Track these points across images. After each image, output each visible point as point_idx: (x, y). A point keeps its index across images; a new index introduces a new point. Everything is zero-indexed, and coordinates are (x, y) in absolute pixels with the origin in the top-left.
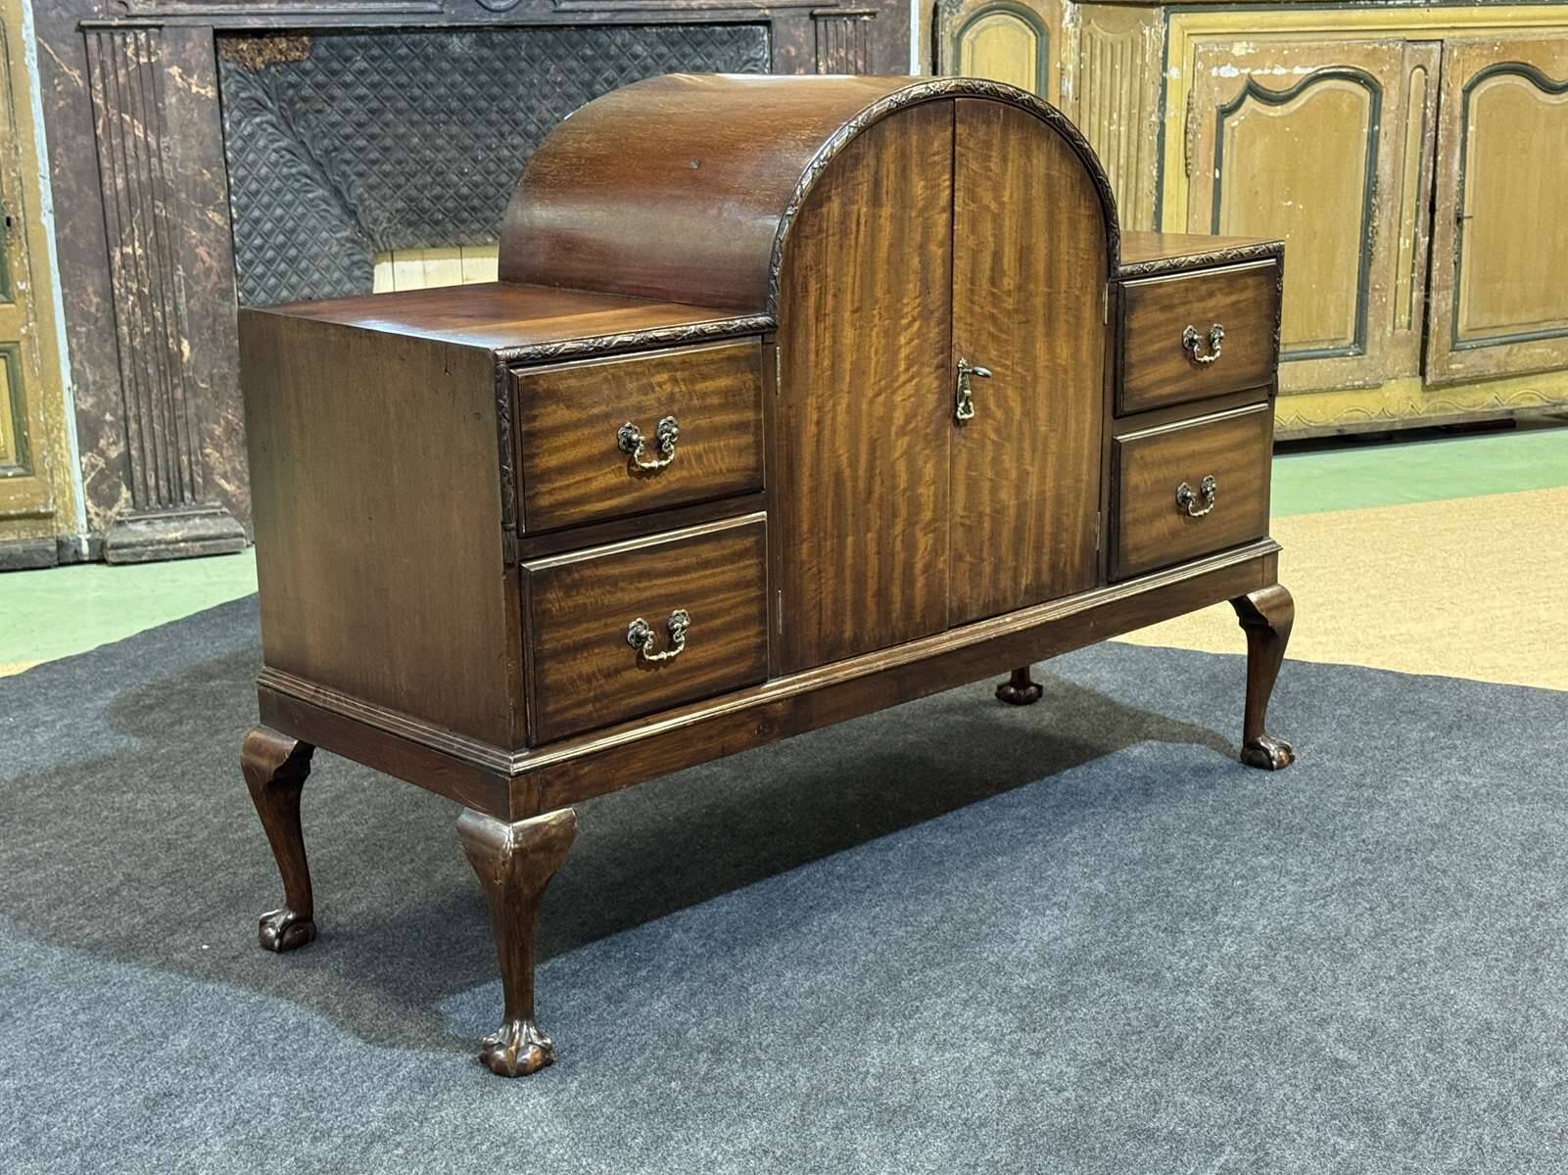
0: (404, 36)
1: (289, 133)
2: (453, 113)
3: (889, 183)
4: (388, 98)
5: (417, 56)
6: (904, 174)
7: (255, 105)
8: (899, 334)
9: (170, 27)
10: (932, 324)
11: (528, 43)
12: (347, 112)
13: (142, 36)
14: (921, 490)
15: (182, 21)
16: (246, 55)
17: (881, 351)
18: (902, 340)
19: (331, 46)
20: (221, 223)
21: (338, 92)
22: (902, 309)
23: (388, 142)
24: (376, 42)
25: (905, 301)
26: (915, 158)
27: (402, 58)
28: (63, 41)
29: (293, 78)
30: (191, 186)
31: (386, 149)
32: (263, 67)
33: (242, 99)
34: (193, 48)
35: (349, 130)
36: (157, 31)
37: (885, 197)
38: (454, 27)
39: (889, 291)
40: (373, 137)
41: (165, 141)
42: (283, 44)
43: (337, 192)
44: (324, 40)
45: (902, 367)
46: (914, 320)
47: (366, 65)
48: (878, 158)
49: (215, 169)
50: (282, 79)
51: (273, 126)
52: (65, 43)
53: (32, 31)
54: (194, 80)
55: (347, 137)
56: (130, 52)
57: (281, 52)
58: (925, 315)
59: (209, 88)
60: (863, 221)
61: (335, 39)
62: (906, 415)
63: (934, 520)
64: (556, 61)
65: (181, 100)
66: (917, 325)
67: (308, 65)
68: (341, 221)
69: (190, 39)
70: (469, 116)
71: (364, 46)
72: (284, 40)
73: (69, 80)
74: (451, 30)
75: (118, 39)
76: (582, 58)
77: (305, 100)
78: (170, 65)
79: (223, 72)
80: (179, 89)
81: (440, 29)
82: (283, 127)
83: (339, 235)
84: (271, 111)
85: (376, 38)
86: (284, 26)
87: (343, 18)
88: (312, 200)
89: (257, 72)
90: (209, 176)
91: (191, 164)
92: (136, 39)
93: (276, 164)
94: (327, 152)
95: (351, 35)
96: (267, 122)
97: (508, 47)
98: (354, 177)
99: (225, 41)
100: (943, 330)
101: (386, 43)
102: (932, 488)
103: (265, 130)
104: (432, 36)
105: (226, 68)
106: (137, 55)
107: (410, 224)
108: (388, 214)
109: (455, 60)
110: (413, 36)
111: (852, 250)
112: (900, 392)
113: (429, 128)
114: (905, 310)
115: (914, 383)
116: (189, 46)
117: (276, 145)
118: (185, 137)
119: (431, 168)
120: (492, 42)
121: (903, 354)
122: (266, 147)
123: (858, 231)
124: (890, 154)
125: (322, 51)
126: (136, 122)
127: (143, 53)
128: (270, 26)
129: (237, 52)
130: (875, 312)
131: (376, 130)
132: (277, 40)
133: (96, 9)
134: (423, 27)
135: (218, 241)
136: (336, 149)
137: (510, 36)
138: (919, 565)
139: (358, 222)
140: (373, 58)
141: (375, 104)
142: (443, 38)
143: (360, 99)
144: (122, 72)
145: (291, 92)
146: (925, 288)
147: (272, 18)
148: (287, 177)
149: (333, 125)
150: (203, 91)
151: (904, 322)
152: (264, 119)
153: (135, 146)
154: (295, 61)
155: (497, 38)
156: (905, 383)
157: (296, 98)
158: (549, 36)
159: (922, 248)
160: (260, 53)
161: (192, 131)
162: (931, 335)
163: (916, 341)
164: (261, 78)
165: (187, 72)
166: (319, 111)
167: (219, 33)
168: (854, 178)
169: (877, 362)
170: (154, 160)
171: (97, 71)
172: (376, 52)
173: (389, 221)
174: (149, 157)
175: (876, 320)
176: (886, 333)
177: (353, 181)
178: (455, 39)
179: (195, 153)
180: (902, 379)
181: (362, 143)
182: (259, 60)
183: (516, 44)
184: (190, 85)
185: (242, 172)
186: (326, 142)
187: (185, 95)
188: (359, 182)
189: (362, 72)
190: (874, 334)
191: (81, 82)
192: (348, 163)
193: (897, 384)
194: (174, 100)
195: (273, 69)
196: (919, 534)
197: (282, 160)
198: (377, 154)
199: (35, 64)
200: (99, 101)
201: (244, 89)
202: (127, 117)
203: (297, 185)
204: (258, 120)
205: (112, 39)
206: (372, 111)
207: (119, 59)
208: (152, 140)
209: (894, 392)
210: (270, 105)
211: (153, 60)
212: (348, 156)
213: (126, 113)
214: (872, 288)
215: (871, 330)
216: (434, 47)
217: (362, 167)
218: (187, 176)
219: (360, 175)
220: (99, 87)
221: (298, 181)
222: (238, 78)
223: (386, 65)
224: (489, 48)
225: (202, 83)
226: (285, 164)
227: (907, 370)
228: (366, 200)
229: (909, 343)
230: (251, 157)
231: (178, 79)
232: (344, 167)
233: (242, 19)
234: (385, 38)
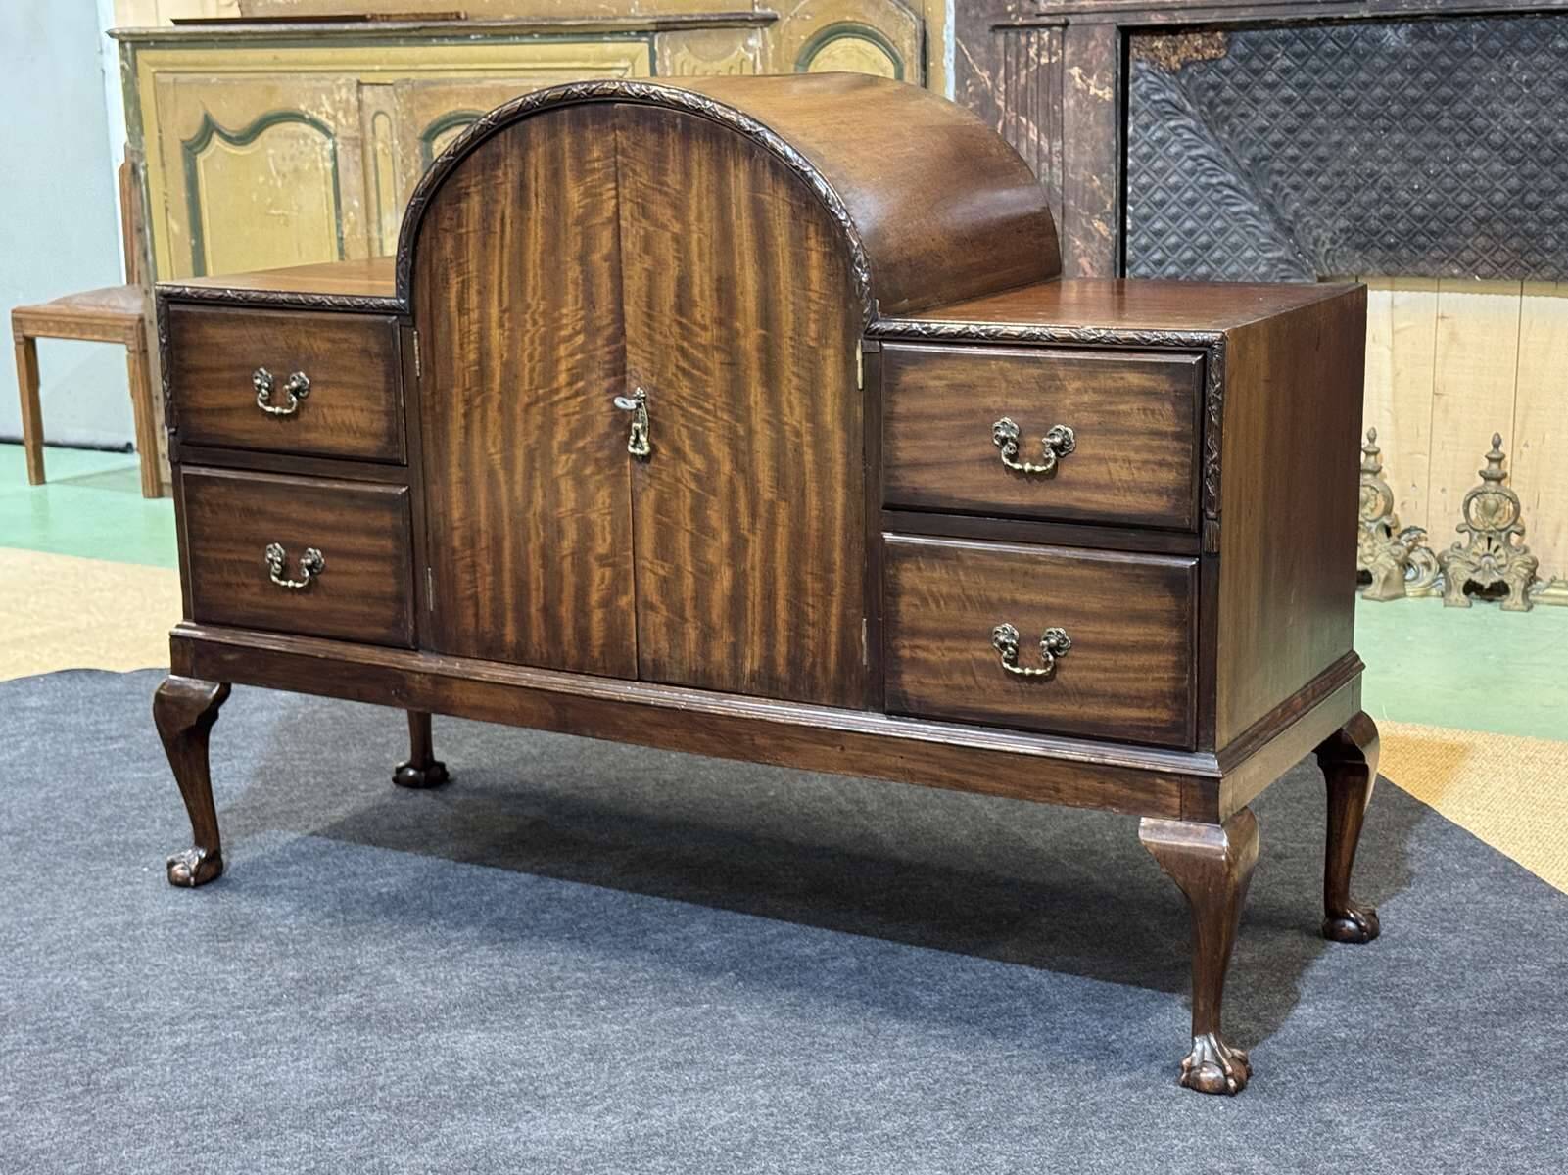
0: (1328, 29)
1: (1211, 139)
2: (1394, 117)
3: (538, 185)
4: (1318, 101)
5: (1345, 52)
6: (556, 177)
7: (1170, 108)
8: (559, 343)
9: (1076, 25)
10: (600, 342)
11: (1481, 35)
12: (1274, 116)
13: (1046, 35)
14: (594, 516)
15: (1088, 18)
16: (1160, 53)
17: (536, 358)
18: (563, 351)
19: (1249, 42)
20: (1105, 234)
21: (1261, 93)
22: (560, 319)
23: (1322, 151)
24: (1297, 38)
25: (564, 311)
26: (569, 161)
27: (1329, 55)
28: (977, 41)
29: (1212, 78)
30: (1081, 193)
31: (1321, 159)
32: (1179, 66)
33: (1155, 102)
34: (1096, 47)
35: (1276, 136)
36: (1059, 30)
37: (533, 201)
38: (1386, 17)
39: (543, 298)
40: (1305, 145)
41: (1057, 145)
42: (1198, 40)
43: (1270, 207)
44: (1240, 36)
45: (563, 378)
46: (577, 333)
47: (1288, 62)
48: (523, 158)
49: (1105, 176)
50: (1201, 79)
51: (1190, 130)
52: (980, 44)
53: (952, 32)
54: (1093, 81)
55: (1278, 145)
56: (1033, 52)
57: (1197, 50)
58: (591, 330)
59: (1107, 89)
60: (508, 221)
61: (1253, 34)
62: (571, 431)
63: (613, 552)
64: (1520, 54)
65: (1079, 103)
66: (580, 339)
67: (1226, 64)
68: (1274, 239)
69: (1093, 37)
70: (1415, 122)
71: (1284, 41)
72: (1198, 36)
73: (978, 83)
74: (1380, 20)
75: (1023, 40)
76: (1553, 51)
77: (1228, 102)
78: (1072, 66)
79: (1132, 71)
80: (1078, 91)
81: (1361, 20)
82: (1205, 132)
83: (1270, 255)
84: (1188, 114)
85: (1297, 32)
86: (1187, 21)
87: (1251, 10)
88: (1236, 214)
89: (1173, 72)
90: (1098, 182)
91: (1082, 170)
92: (1040, 38)
93: (1192, 173)
94: (1254, 160)
95: (1268, 29)
96: (1183, 127)
97: (1455, 39)
98: (1287, 190)
99: (1138, 39)
100: (616, 351)
101: (1308, 38)
102: (609, 518)
103: (1180, 135)
104: (1361, 29)
105: (1136, 68)
106: (1039, 55)
107: (1359, 247)
108: (1330, 235)
109: (1394, 55)
110: (1338, 29)
111: (497, 252)
112: (561, 406)
113: (1368, 136)
114: (565, 321)
115: (580, 399)
116: (1092, 44)
117: (1194, 152)
118: (1079, 142)
119: (1376, 181)
120: (1433, 32)
121: (563, 366)
122: (1178, 155)
123: (503, 231)
124: (537, 156)
125: (1240, 48)
126: (1031, 125)
127: (1045, 53)
128: (1173, 22)
129: (1152, 50)
130: (527, 317)
131: (1306, 136)
132: (1190, 36)
133: (1009, 8)
134: (1341, 18)
135: (1101, 252)
136: (1265, 158)
137: (1455, 26)
138: (595, 597)
139: (1297, 243)
140: (1297, 55)
141: (1302, 108)
142: (1373, 30)
143: (1288, 101)
144: (1024, 73)
145: (1211, 93)
146: (590, 302)
147: (1176, 14)
148: (1207, 187)
149: (1262, 130)
150: (1100, 93)
151: (564, 333)
152: (1182, 123)
153: (1029, 150)
154: (1211, 59)
155: (1442, 28)
156: (567, 398)
157: (1218, 100)
158: (1508, 25)
159: (583, 259)
160: (1175, 53)
161: (1087, 134)
162: (599, 353)
163: (579, 357)
164: (1179, 78)
165: (1088, 72)
166: (1242, 115)
167: (1127, 33)
168: (497, 177)
169: (532, 370)
170: (1045, 165)
171: (1002, 72)
172: (1299, 47)
173: (1333, 241)
174: (1039, 161)
175: (529, 326)
176: (543, 340)
177: (1287, 194)
178: (1389, 31)
179: (1087, 158)
180: (563, 394)
181: (1291, 151)
182: (1174, 59)
183: (1463, 35)
184: (1089, 86)
185: (1144, 180)
186: (1254, 149)
187: (1083, 95)
188: (1294, 195)
189: (1286, 71)
190: (526, 339)
191: (989, 83)
192: (1280, 173)
193: (556, 398)
194: (1072, 102)
195: (1190, 70)
196: (594, 565)
197: (1199, 169)
198: (1312, 165)
199: (951, 66)
200: (1001, 103)
201: (1157, 91)
202: (1024, 120)
203: (1216, 196)
204: (1172, 124)
205: (1018, 38)
206: (1302, 116)
207: (1023, 60)
208: (1044, 144)
209: (553, 405)
210: (1189, 107)
211: (1054, 59)
212: (1278, 165)
213: (1025, 114)
214: (523, 292)
215: (523, 335)
216: (1364, 40)
217: (1296, 179)
218: (1077, 183)
219: (1295, 188)
220: (1002, 88)
221: (1219, 192)
222: (1151, 78)
223: (1310, 62)
224: (1431, 40)
225: (1101, 85)
226: (1203, 173)
227: (570, 384)
228: (1303, 216)
229: (571, 355)
230: (1159, 164)
231: (1078, 80)
232: (1276, 178)
233: (1147, 15)
234: (1306, 32)
